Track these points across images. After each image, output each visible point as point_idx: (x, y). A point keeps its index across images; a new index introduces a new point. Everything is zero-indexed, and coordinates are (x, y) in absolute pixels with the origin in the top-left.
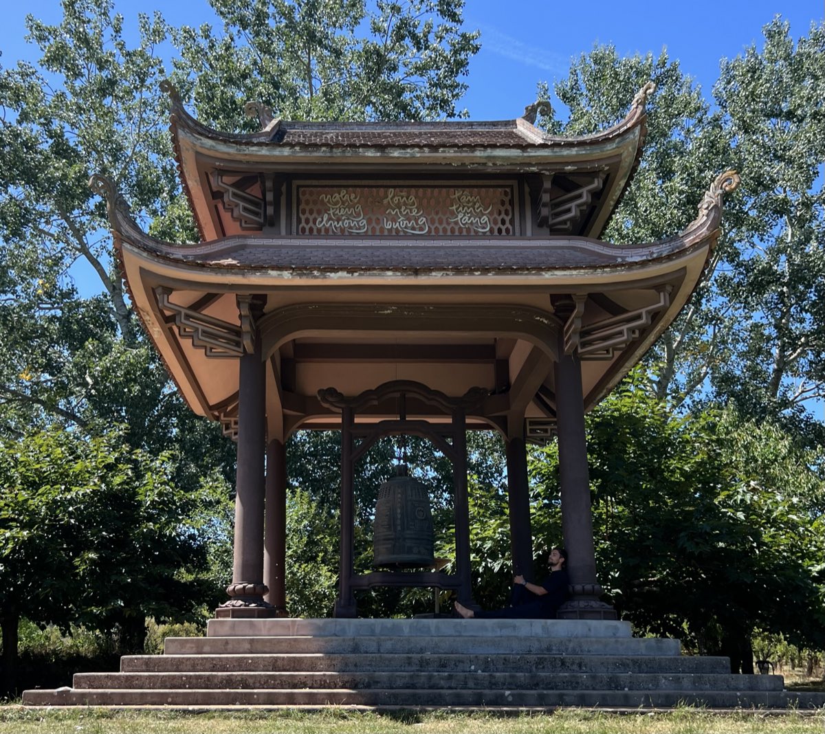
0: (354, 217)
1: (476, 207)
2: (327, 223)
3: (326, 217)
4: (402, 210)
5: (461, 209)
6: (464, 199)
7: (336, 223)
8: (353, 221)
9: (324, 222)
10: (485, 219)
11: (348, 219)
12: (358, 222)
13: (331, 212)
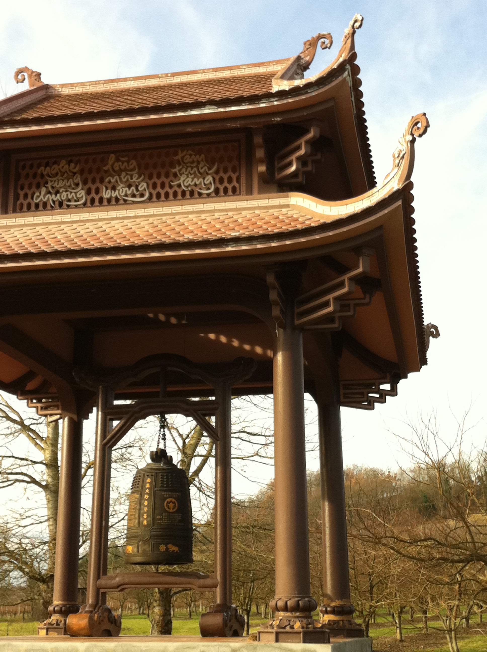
0: (73, 189)
1: (200, 166)
2: (44, 197)
3: (44, 190)
4: (122, 177)
5: (184, 170)
6: (188, 159)
7: (54, 196)
8: (71, 193)
9: (42, 197)
10: (209, 179)
11: (66, 191)
12: (76, 193)
13: (49, 185)
